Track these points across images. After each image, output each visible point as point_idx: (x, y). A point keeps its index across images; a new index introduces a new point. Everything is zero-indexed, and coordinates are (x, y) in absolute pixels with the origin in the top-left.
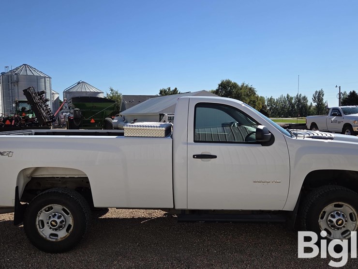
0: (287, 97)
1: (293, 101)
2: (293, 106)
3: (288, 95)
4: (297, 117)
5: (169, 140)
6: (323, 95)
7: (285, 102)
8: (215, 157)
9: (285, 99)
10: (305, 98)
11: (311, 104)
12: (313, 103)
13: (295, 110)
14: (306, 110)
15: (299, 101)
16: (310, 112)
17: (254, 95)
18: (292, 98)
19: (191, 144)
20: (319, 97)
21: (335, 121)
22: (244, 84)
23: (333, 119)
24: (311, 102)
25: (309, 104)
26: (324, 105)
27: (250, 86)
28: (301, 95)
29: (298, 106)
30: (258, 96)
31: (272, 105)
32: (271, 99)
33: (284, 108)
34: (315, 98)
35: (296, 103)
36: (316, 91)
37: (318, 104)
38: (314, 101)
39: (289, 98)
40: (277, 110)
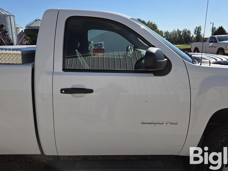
0: (178, 31)
1: (181, 34)
2: (181, 37)
3: (178, 29)
4: (183, 44)
5: (29, 68)
6: (201, 30)
7: (176, 35)
8: (91, 91)
9: (176, 32)
10: (189, 32)
11: (193, 35)
12: (194, 35)
13: (182, 40)
14: (189, 39)
15: (185, 33)
16: (192, 41)
17: (156, 30)
18: (180, 32)
19: (58, 73)
20: (198, 31)
21: (212, 46)
22: (149, 22)
23: (210, 45)
24: (193, 34)
25: (191, 36)
26: (201, 36)
27: (153, 23)
28: (186, 29)
29: (184, 37)
30: (158, 30)
31: (167, 37)
32: (167, 32)
33: (175, 38)
34: (195, 31)
35: (183, 35)
36: (197, 27)
37: (197, 36)
38: (195, 34)
39: (179, 32)
40: (171, 40)
